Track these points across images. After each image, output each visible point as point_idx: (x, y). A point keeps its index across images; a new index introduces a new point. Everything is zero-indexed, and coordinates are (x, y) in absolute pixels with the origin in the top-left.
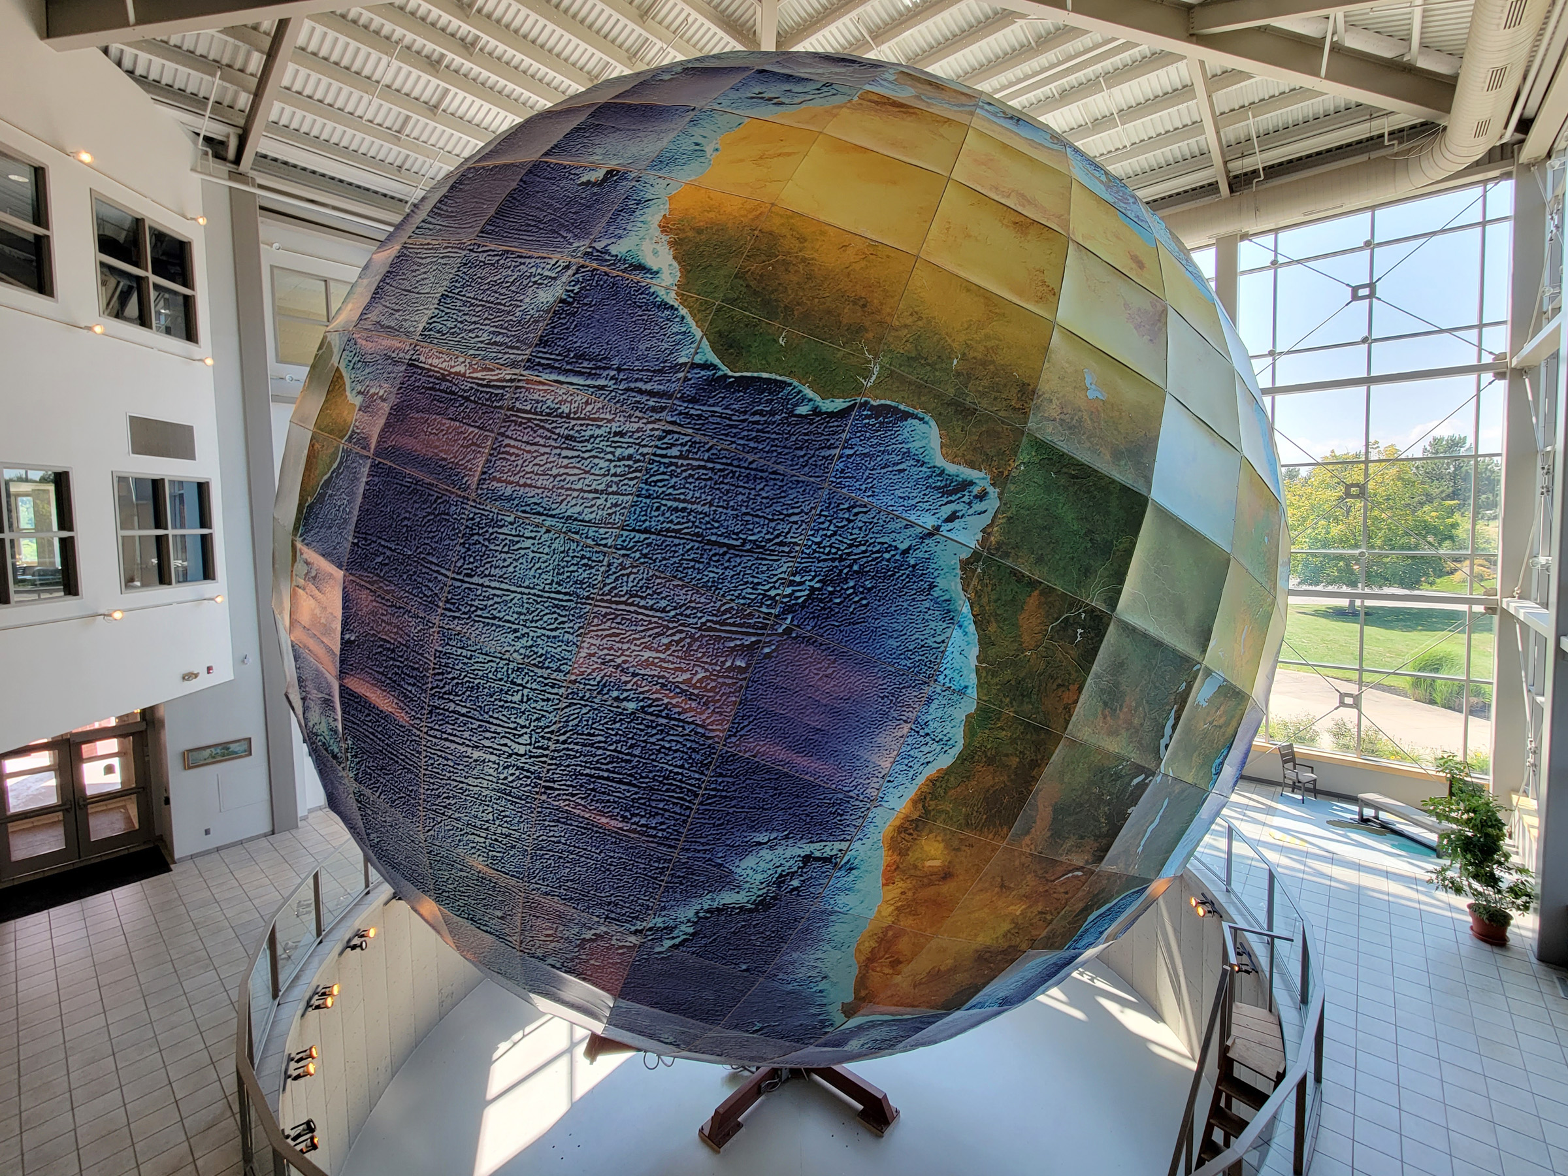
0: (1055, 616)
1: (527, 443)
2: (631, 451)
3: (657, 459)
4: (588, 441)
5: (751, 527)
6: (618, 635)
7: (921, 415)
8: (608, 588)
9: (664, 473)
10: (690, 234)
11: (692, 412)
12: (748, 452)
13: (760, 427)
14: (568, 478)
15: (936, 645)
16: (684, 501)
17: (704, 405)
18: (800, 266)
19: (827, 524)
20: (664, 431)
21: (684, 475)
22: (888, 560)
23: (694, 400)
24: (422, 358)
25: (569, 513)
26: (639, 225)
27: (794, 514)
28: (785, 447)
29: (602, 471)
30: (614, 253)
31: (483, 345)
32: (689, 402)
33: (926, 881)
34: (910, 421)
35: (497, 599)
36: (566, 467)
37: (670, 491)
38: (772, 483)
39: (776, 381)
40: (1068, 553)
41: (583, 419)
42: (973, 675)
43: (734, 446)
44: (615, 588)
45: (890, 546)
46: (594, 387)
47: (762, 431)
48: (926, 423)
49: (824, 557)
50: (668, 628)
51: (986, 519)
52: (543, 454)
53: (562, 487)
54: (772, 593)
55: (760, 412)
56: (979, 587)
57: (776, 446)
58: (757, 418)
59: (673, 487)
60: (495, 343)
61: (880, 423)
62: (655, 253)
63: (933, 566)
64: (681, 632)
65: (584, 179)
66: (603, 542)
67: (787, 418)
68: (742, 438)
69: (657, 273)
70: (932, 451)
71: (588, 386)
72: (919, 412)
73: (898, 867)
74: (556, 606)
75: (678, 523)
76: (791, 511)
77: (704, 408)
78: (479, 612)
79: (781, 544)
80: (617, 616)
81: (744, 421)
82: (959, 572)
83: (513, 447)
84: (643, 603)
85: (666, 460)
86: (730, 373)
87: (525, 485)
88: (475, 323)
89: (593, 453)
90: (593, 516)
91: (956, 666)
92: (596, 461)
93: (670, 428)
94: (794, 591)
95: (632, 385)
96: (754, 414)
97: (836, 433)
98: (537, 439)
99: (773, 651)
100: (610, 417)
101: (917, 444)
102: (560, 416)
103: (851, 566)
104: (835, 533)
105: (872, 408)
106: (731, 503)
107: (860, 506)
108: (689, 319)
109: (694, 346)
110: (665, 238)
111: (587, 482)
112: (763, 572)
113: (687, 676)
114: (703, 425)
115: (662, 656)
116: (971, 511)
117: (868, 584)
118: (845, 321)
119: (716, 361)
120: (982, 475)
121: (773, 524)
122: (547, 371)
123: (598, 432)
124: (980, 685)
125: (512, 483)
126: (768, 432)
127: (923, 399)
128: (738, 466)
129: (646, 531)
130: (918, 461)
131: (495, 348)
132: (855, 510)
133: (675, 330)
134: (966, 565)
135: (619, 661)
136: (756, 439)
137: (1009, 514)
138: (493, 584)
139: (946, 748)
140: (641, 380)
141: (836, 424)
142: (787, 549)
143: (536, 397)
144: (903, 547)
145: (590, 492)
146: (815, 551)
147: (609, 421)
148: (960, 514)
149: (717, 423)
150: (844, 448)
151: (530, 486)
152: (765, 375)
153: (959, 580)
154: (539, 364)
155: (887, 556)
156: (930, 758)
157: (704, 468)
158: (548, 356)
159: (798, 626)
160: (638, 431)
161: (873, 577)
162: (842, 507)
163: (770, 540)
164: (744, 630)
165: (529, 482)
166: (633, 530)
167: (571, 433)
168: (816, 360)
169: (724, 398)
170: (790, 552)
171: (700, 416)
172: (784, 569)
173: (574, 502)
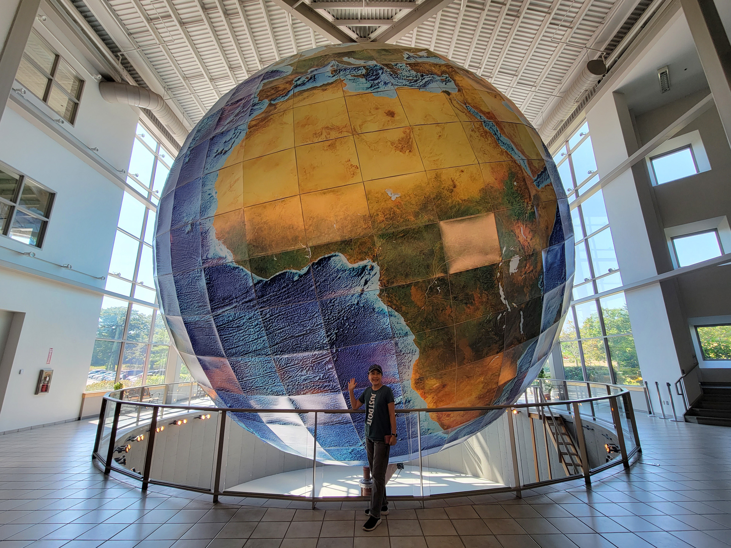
0: (425, 289)
1: (229, 334)
2: (256, 322)
3: (265, 321)
4: (243, 325)
5: (305, 325)
6: (291, 376)
7: (334, 254)
8: (278, 366)
9: (270, 324)
10: (227, 236)
11: (265, 300)
12: (288, 304)
13: (287, 292)
14: (246, 339)
15: (387, 327)
16: (281, 329)
17: (266, 295)
18: (265, 226)
19: (327, 311)
20: (260, 312)
21: (276, 321)
22: (354, 310)
23: (263, 296)
24: (186, 320)
25: (254, 350)
26: (211, 241)
27: (315, 314)
28: (298, 294)
29: (253, 332)
30: (210, 258)
31: (198, 309)
32: (262, 297)
33: (438, 391)
34: (332, 259)
35: (254, 382)
36: (243, 336)
37: (275, 328)
38: (302, 308)
39: (282, 274)
40: (417, 265)
41: (238, 319)
42: (407, 327)
43: (283, 304)
44: (280, 365)
45: (351, 305)
46: (234, 307)
47: (288, 293)
48: (338, 256)
49: (333, 322)
50: (303, 368)
51: (378, 275)
52: (235, 335)
53: (247, 343)
54: (324, 342)
55: (284, 287)
56: (390, 299)
57: (295, 295)
58: (284, 290)
59: (275, 326)
60: (200, 306)
61: (323, 267)
62: (221, 250)
63: (370, 302)
64: (307, 366)
65: (187, 231)
66: (268, 354)
67: (293, 284)
68: (284, 299)
69: (226, 257)
70: (346, 264)
71: (232, 308)
72: (333, 254)
73: (425, 393)
74: (269, 377)
75: (284, 336)
76: (313, 314)
77: (267, 296)
78: (252, 387)
79: (317, 325)
80: (287, 372)
81: (281, 293)
82: (380, 299)
83: (226, 337)
84: (291, 365)
85: (268, 320)
86: (267, 280)
87: (237, 347)
88: (191, 301)
89: (247, 328)
90: (260, 347)
91: (398, 328)
92: (250, 330)
93: (262, 310)
94: (330, 338)
95: (243, 301)
96: (283, 289)
97: (310, 280)
98: (231, 332)
99: (337, 358)
100: (244, 315)
101: (339, 265)
102: (231, 321)
103: (343, 319)
104: (331, 312)
105: (317, 264)
106: (295, 321)
107: (333, 299)
108: (244, 269)
109: (251, 278)
110: (221, 242)
111: (252, 338)
112: (318, 337)
113: (318, 378)
114: (270, 302)
115: (307, 376)
116: (371, 276)
117: (352, 321)
118: (290, 238)
119: (261, 278)
120: (367, 261)
121: (311, 321)
122: (218, 309)
123: (244, 321)
124: (411, 329)
125: (233, 348)
126: (290, 292)
127: (331, 248)
128: (289, 309)
129: (277, 344)
130: (343, 271)
131: (201, 308)
132: (333, 301)
133: (243, 275)
134: (380, 295)
135: (297, 383)
136: (288, 297)
137: (385, 268)
138: (250, 378)
139: (413, 353)
140: (244, 298)
141: (308, 277)
142: (320, 326)
143: (221, 319)
144: (356, 302)
145: (254, 340)
146: (329, 322)
147: (245, 316)
148: (368, 279)
149: (274, 299)
150: (316, 284)
151: (238, 346)
152: (277, 274)
153: (381, 302)
154: (215, 308)
155: (352, 309)
156: (410, 359)
157: (280, 315)
158: (215, 304)
159: (339, 347)
160: (254, 315)
161: (352, 318)
162: (327, 303)
163: (313, 326)
164: (324, 357)
165: (237, 345)
166: (273, 346)
167: (238, 325)
168: (289, 258)
169: (271, 289)
170: (321, 327)
171: (267, 300)
172: (323, 333)
173: (253, 346)
